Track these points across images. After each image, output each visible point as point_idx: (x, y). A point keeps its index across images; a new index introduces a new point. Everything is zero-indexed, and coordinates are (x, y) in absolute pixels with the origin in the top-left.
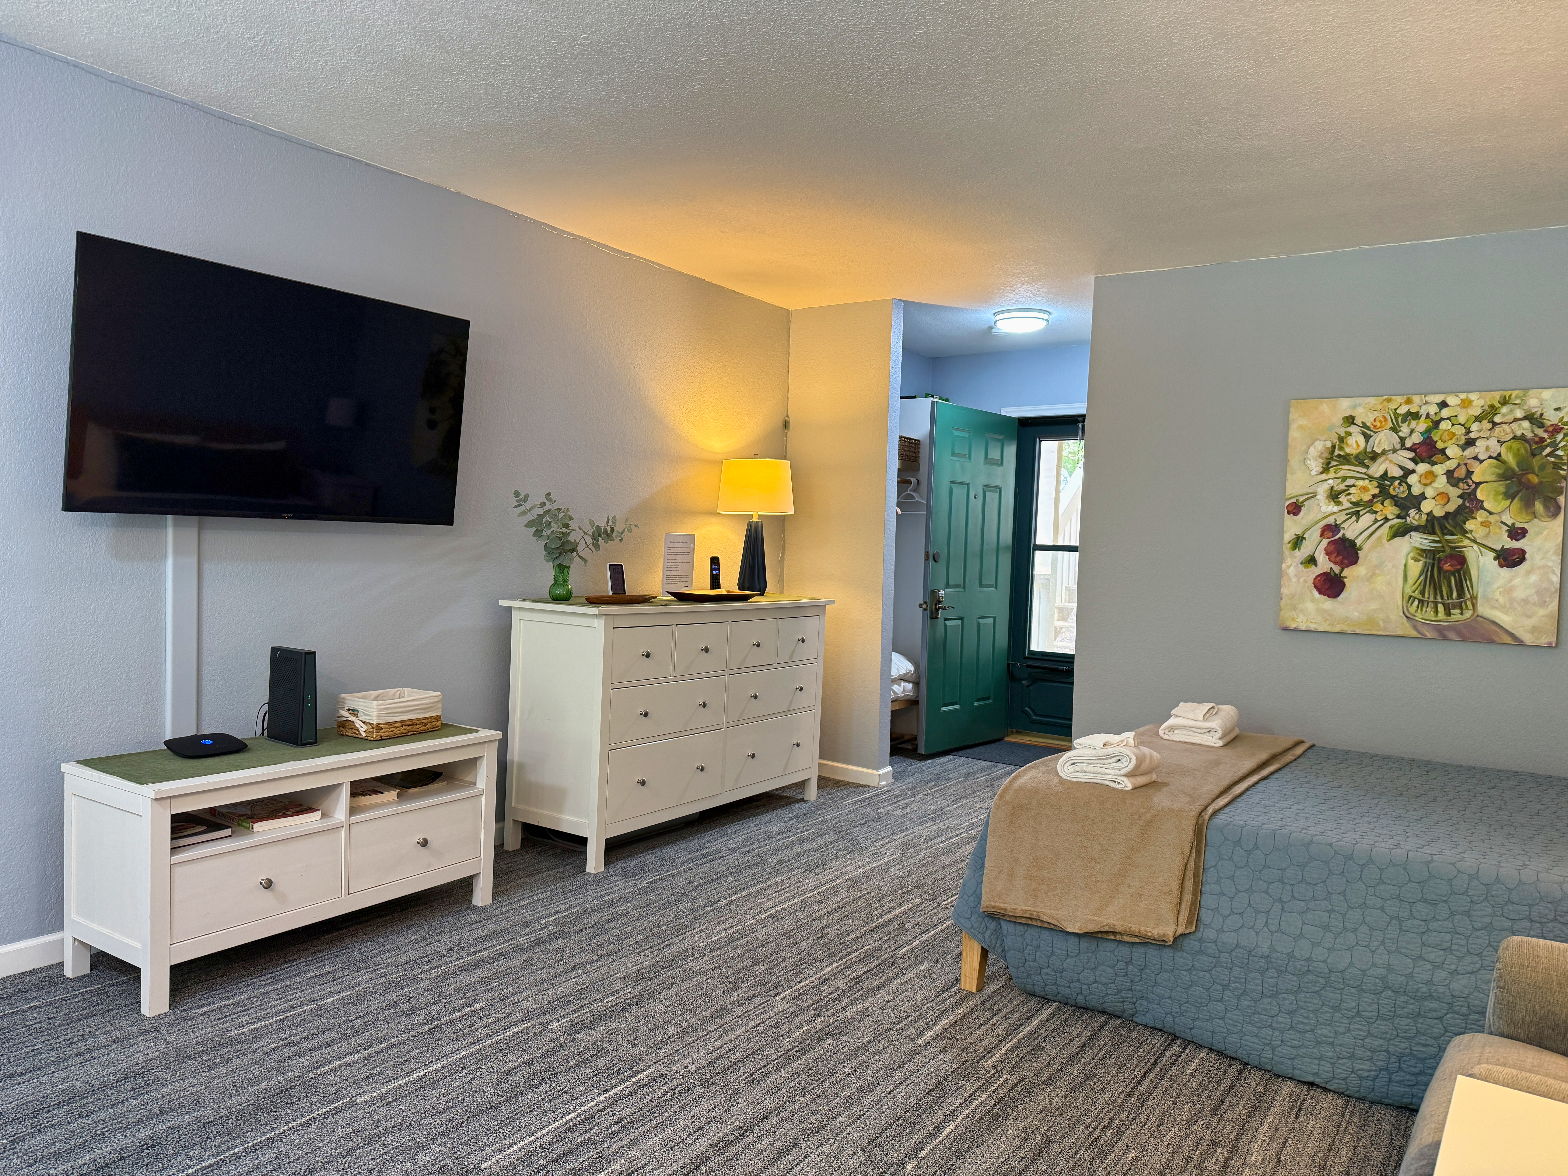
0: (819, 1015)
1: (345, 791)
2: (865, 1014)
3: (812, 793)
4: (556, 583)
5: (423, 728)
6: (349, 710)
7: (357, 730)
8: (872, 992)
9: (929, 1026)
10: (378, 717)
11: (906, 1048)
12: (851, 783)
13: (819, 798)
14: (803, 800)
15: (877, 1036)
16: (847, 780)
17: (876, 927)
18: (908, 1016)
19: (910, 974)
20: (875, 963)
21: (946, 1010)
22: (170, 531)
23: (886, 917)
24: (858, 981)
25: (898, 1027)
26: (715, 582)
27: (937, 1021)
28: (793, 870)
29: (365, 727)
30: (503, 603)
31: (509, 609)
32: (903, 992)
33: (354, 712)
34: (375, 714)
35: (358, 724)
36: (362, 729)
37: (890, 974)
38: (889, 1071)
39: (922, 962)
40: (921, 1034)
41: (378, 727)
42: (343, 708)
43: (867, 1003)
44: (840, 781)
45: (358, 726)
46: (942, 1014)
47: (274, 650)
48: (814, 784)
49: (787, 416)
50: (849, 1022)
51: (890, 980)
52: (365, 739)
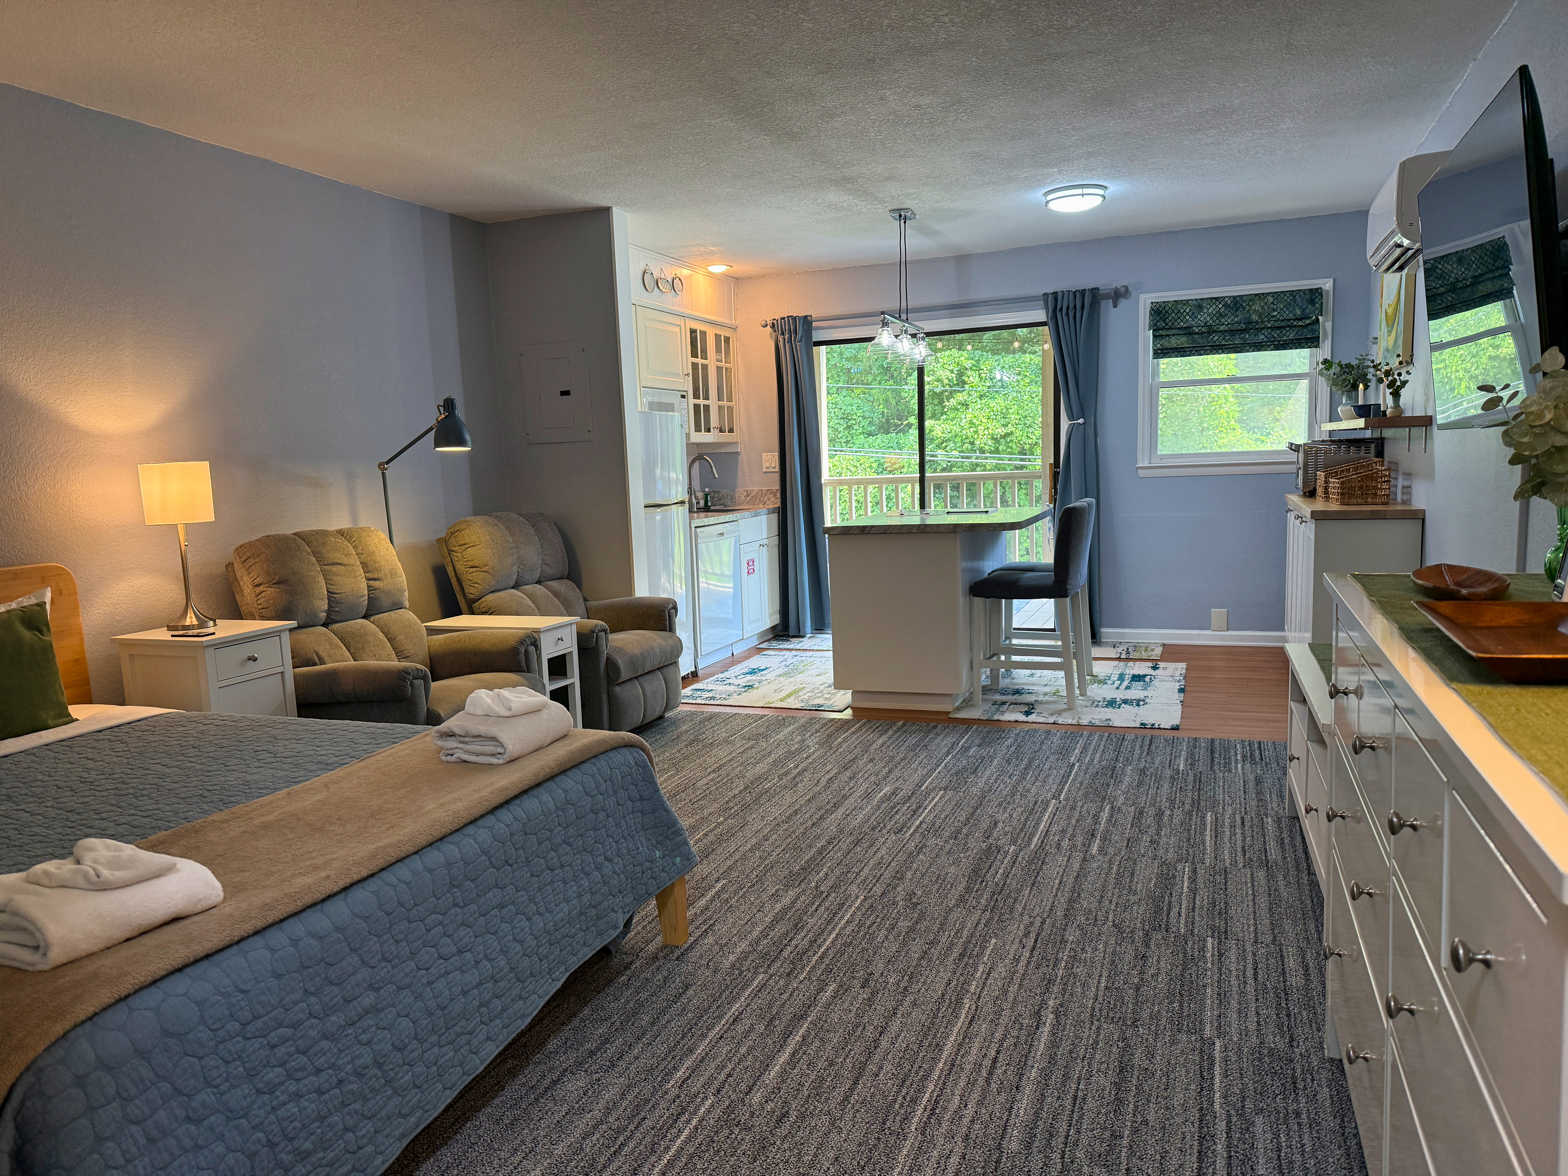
0: (817, 887)
2: (776, 897)
8: (776, 920)
9: (718, 894)
11: (734, 874)
15: (760, 879)
17: (803, 1017)
18: (738, 901)
19: (744, 946)
20: (785, 954)
21: (702, 912)
23: (797, 1038)
24: (797, 927)
25: (744, 890)
27: (712, 900)
32: (747, 923)
37: (766, 942)
38: (744, 857)
39: (733, 966)
40: (723, 888)
43: (778, 906)
46: (707, 908)
50: (787, 887)
51: (764, 935)
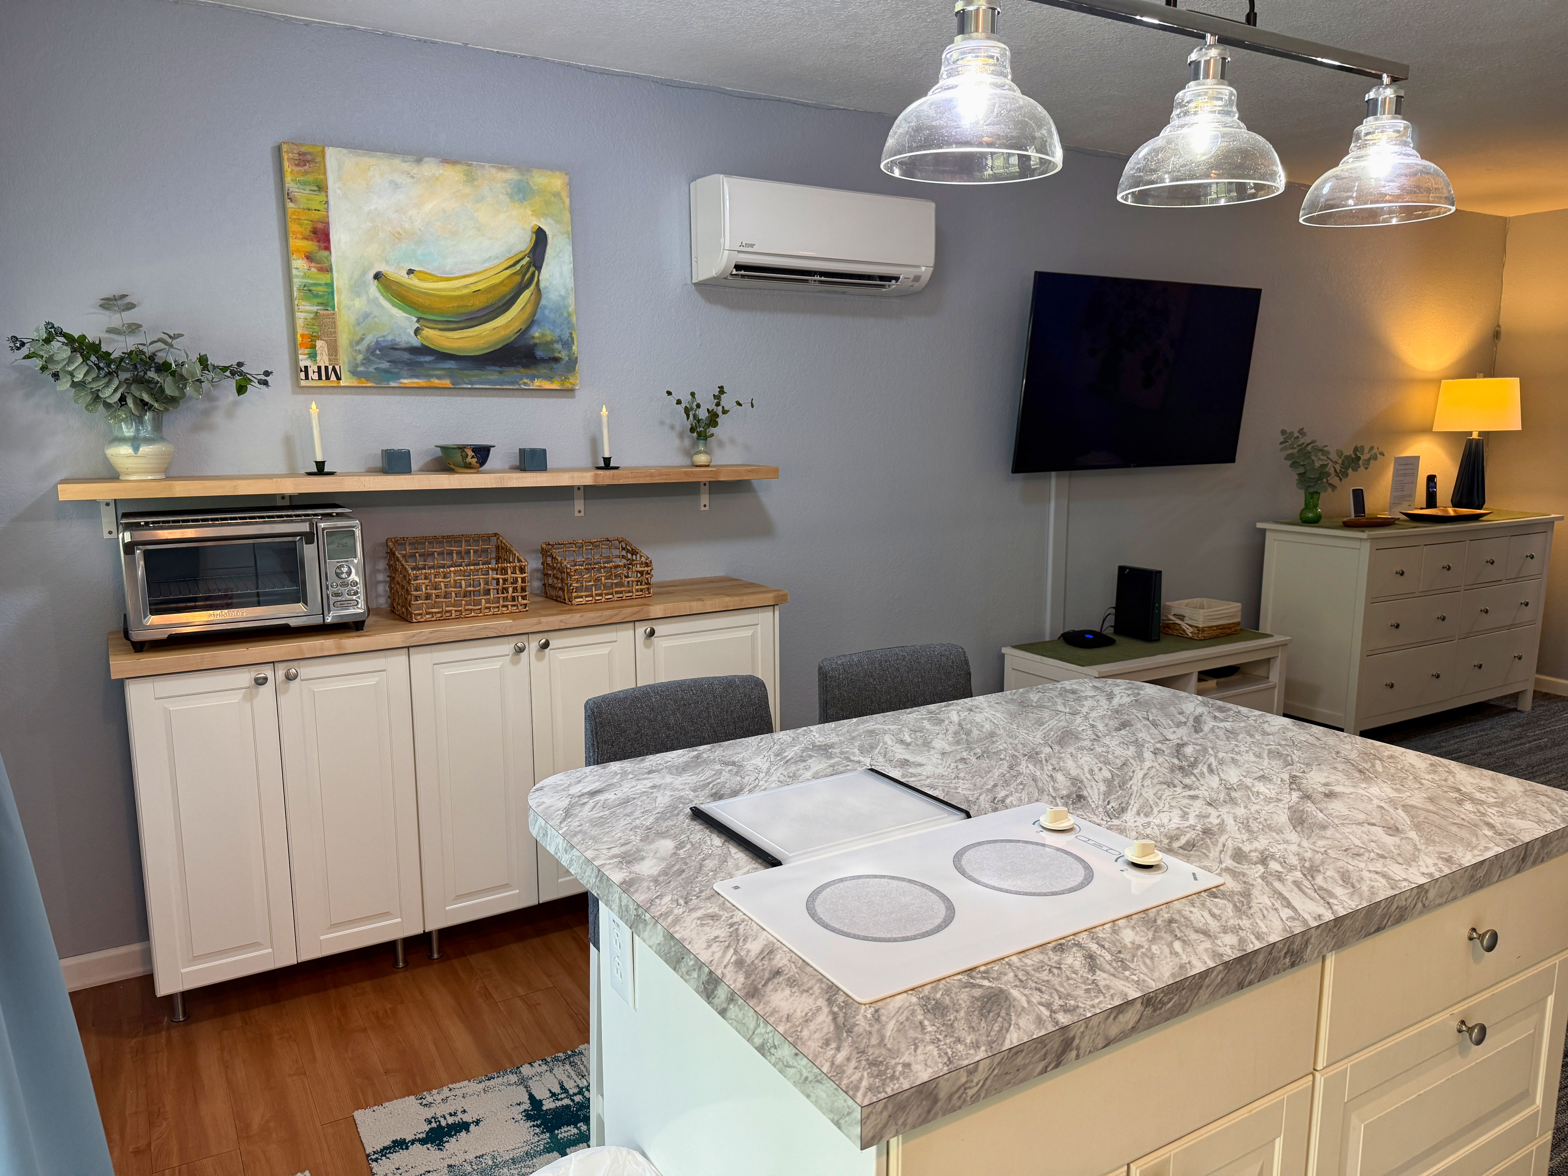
1: (1195, 677)
3: (1526, 704)
4: (1307, 507)
5: (1229, 631)
6: (1174, 615)
7: (1184, 631)
10: (1204, 622)
12: (1561, 696)
13: (1533, 708)
14: (1515, 710)
16: (1554, 693)
22: (1053, 482)
26: (1431, 501)
28: (1548, 773)
29: (1191, 629)
30: (1260, 525)
31: (1263, 532)
33: (1182, 618)
34: (1201, 619)
35: (1184, 626)
36: (1189, 631)
41: (1203, 630)
42: (1170, 614)
44: (1546, 694)
45: (1184, 628)
47: (1122, 569)
48: (1529, 696)
49: (1499, 326)
52: (1191, 638)
